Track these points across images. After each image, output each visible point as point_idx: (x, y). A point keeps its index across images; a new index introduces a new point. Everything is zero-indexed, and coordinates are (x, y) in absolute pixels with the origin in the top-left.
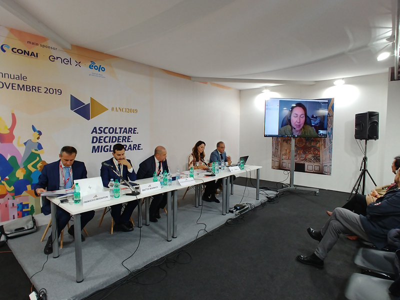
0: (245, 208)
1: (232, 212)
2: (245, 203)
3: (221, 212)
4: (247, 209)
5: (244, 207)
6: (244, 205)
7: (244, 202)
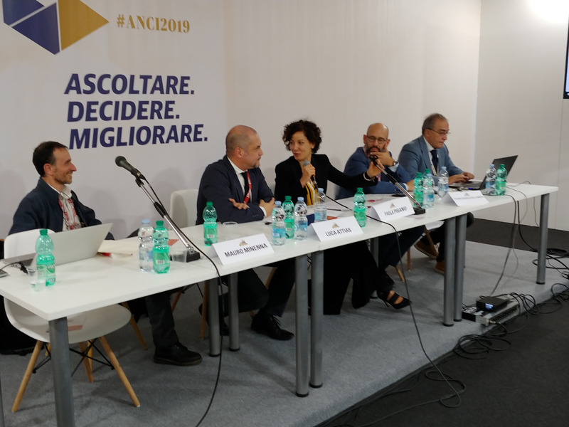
0: (510, 306)
1: (471, 318)
2: (508, 291)
3: (437, 317)
4: (514, 309)
5: (506, 303)
6: (504, 298)
7: (503, 291)
